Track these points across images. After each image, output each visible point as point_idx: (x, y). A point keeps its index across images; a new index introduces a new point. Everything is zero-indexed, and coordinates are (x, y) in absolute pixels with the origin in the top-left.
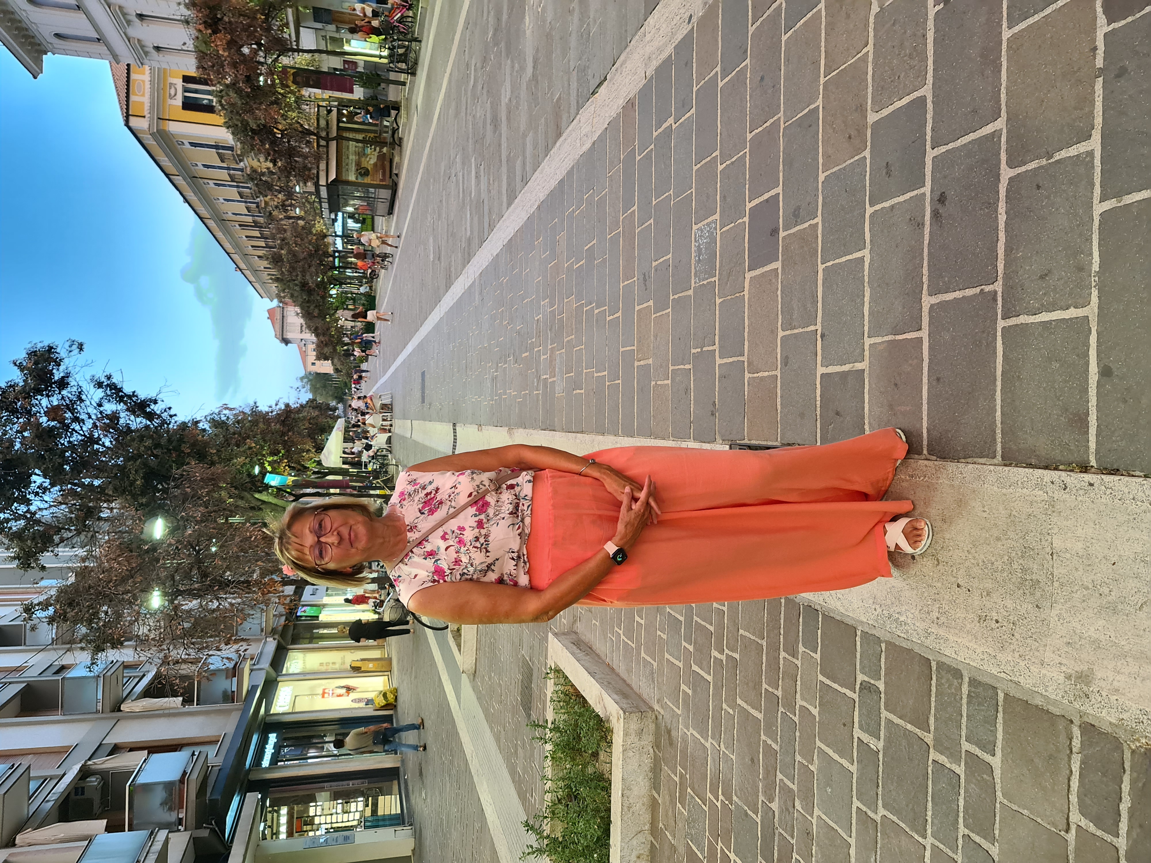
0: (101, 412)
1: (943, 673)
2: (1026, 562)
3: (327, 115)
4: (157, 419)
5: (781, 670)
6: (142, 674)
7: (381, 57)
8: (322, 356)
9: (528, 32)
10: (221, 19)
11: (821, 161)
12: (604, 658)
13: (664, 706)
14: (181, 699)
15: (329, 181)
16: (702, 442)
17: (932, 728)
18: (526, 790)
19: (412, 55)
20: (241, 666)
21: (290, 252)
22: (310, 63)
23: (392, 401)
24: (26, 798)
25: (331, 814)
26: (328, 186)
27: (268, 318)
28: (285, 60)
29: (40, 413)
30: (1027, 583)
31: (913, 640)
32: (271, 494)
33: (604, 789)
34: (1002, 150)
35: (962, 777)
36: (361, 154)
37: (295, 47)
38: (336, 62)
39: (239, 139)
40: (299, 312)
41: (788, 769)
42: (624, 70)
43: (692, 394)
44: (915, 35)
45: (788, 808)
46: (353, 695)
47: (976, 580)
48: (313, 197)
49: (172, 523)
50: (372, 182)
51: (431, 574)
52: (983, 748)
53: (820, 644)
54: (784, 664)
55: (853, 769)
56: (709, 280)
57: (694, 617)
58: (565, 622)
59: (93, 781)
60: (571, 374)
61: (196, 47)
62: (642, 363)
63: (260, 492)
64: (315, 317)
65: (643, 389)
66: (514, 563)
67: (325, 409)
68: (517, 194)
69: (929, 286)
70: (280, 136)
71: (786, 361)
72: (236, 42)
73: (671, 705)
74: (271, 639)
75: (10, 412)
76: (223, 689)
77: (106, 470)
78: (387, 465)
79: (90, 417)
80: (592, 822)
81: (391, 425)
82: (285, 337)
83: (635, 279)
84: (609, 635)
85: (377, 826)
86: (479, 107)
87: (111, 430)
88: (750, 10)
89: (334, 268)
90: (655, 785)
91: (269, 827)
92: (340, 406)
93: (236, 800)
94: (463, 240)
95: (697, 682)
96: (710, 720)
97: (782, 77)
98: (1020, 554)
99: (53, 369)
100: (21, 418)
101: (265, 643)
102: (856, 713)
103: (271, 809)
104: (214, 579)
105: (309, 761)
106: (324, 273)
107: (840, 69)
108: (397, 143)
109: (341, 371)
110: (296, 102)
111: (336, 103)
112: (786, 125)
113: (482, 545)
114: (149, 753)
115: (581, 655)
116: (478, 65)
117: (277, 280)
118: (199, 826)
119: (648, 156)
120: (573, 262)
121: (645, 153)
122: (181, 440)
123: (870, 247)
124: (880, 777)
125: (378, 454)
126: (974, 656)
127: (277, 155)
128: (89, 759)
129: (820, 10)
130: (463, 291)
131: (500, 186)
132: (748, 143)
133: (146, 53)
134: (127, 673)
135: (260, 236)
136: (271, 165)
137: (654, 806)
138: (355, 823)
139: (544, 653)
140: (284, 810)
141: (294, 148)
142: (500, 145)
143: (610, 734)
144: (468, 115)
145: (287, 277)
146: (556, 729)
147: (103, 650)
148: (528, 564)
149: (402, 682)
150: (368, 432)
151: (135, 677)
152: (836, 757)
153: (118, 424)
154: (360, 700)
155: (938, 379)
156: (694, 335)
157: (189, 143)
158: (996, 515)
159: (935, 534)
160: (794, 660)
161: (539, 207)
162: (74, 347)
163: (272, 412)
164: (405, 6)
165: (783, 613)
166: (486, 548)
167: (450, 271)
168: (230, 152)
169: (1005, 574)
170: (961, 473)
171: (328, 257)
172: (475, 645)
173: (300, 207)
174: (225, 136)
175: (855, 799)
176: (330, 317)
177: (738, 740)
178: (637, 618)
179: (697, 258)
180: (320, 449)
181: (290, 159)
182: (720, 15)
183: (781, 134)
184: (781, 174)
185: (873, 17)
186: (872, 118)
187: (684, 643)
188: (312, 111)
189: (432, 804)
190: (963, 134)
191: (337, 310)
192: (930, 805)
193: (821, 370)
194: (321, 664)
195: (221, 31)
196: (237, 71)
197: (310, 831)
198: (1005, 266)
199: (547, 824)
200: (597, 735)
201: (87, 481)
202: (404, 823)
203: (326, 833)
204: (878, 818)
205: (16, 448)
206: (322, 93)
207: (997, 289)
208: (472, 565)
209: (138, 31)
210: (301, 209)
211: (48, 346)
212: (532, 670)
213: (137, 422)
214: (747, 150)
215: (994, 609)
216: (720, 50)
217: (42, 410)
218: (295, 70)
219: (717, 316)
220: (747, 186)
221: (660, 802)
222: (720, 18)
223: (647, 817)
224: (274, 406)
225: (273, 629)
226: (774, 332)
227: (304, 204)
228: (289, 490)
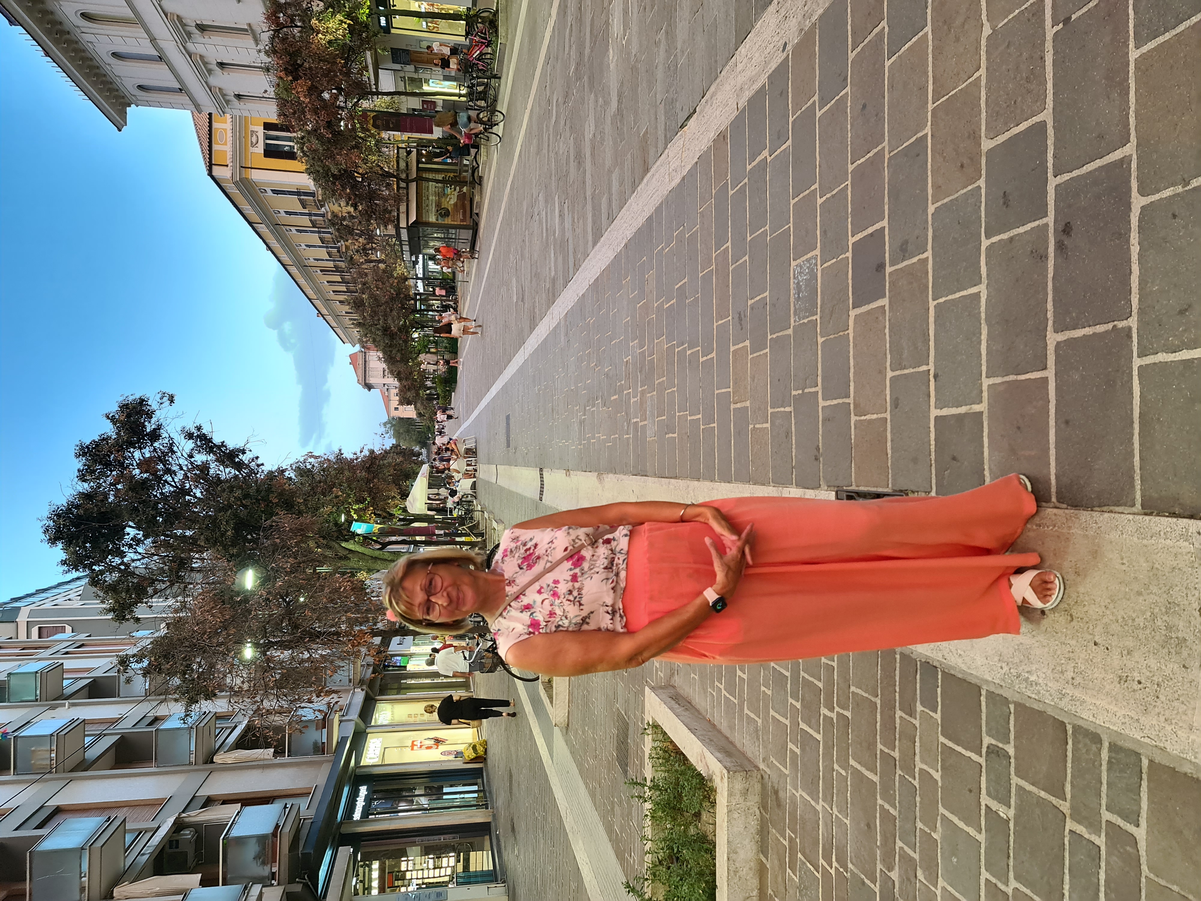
0: (192, 463)
1: (1080, 738)
2: (1171, 619)
3: (407, 156)
4: (245, 469)
5: (897, 730)
6: (234, 725)
7: (460, 96)
8: (405, 401)
9: (612, 66)
10: (301, 66)
11: (930, 191)
12: (704, 714)
13: (770, 765)
14: (272, 750)
15: (410, 223)
16: (805, 488)
17: (1069, 796)
18: (625, 850)
19: (492, 92)
20: (330, 718)
21: (372, 296)
22: (389, 106)
23: (476, 446)
24: (122, 851)
25: (422, 870)
26: (409, 228)
27: (350, 364)
28: (365, 104)
29: (133, 466)
30: (1172, 641)
31: (1046, 701)
32: (358, 543)
33: (707, 851)
34: (1133, 178)
35: (1103, 848)
36: (441, 195)
37: (375, 90)
38: (415, 103)
39: (320, 185)
40: (381, 356)
41: (909, 836)
42: (714, 102)
43: (794, 438)
44: (1032, 58)
45: (909, 878)
46: (442, 748)
47: (1115, 637)
48: (394, 240)
49: (262, 573)
50: (453, 223)
51: (526, 627)
52: (1126, 818)
53: (940, 703)
54: (900, 724)
55: (981, 838)
56: (810, 319)
57: (801, 672)
58: (662, 675)
59: (187, 834)
60: (663, 418)
61: (277, 94)
62: (739, 405)
63: (347, 541)
64: (398, 361)
65: (741, 432)
66: (610, 617)
67: (409, 455)
68: (603, 232)
69: (1054, 322)
70: (360, 180)
71: (896, 403)
72: (317, 88)
73: (778, 765)
74: (359, 690)
75: (103, 465)
76: (314, 740)
77: (198, 521)
78: (472, 511)
79: (181, 469)
80: (696, 886)
81: (476, 470)
82: (367, 382)
83: (730, 318)
84: (709, 690)
85: (469, 883)
86: (561, 144)
87: (201, 481)
88: (850, 36)
89: (415, 311)
90: (763, 848)
91: (361, 881)
92: (424, 451)
93: (328, 854)
94: (548, 280)
95: (806, 741)
96: (821, 782)
97: (886, 105)
98: (1164, 610)
99: (145, 421)
100: (114, 471)
101: (353, 694)
102: (983, 779)
103: (362, 863)
104: (305, 631)
105: (400, 814)
106: (406, 317)
107: (950, 94)
108: (477, 181)
109: (424, 416)
110: (376, 145)
111: (415, 144)
112: (891, 154)
113: (575, 598)
114: (242, 806)
115: (680, 710)
116: (560, 100)
117: (359, 325)
118: (291, 881)
119: (742, 190)
120: (663, 301)
121: (738, 187)
122: (269, 490)
123: (986, 282)
124: (1011, 847)
125: (463, 499)
126: (1114, 720)
127: (357, 200)
128: (183, 812)
129: (926, 34)
130: (548, 332)
131: (585, 225)
132: (850, 175)
133: (228, 102)
134: (220, 724)
135: (341, 280)
136: (352, 209)
137: (762, 871)
138: (447, 879)
139: (640, 707)
140: (376, 865)
141: (374, 192)
142: (584, 183)
143: (714, 793)
144: (551, 152)
145: (369, 320)
146: (655, 787)
147: (197, 702)
148: (625, 619)
149: (492, 734)
150: (453, 477)
151: (227, 728)
152: (961, 825)
153: (208, 474)
154: (449, 753)
155: (1067, 422)
156: (795, 376)
157: (272, 190)
158: (1136, 568)
159: (1067, 587)
160: (912, 720)
161: (626, 245)
162: (165, 399)
163: (356, 459)
164: (484, 43)
165: (898, 669)
166: (579, 602)
167: (534, 311)
168: (312, 198)
169: (1148, 631)
170: (1096, 523)
171: (409, 300)
172: (567, 697)
173: (381, 250)
174: (306, 182)
175: (983, 870)
176: (413, 361)
177: (852, 804)
178: (739, 673)
179: (796, 296)
180: (405, 495)
181: (370, 202)
182: (817, 42)
183: (886, 165)
184: (886, 207)
185: (985, 40)
186: (987, 145)
187: (790, 700)
188: (392, 153)
189: (525, 860)
190: (1088, 161)
191: (419, 353)
192: (1067, 877)
193: (934, 412)
194: (410, 716)
195: (301, 78)
196: (318, 117)
197: (402, 886)
198: (1140, 300)
199: (648, 887)
200: (699, 794)
201: (179, 532)
202: (497, 881)
203: (417, 889)
204: (1009, 891)
205: (110, 500)
206: (402, 135)
207: (1131, 325)
208: (566, 618)
209: (220, 79)
210: (382, 253)
211: (140, 399)
212: (628, 724)
213: (227, 473)
214: (849, 182)
215: (1136, 669)
216: (817, 78)
217: (134, 462)
218: (375, 114)
219: (820, 356)
220: (850, 220)
221: (768, 866)
222: (817, 45)
223: (754, 883)
224: (358, 454)
225: (360, 680)
226: (882, 372)
227: (384, 247)
228: (374, 538)
